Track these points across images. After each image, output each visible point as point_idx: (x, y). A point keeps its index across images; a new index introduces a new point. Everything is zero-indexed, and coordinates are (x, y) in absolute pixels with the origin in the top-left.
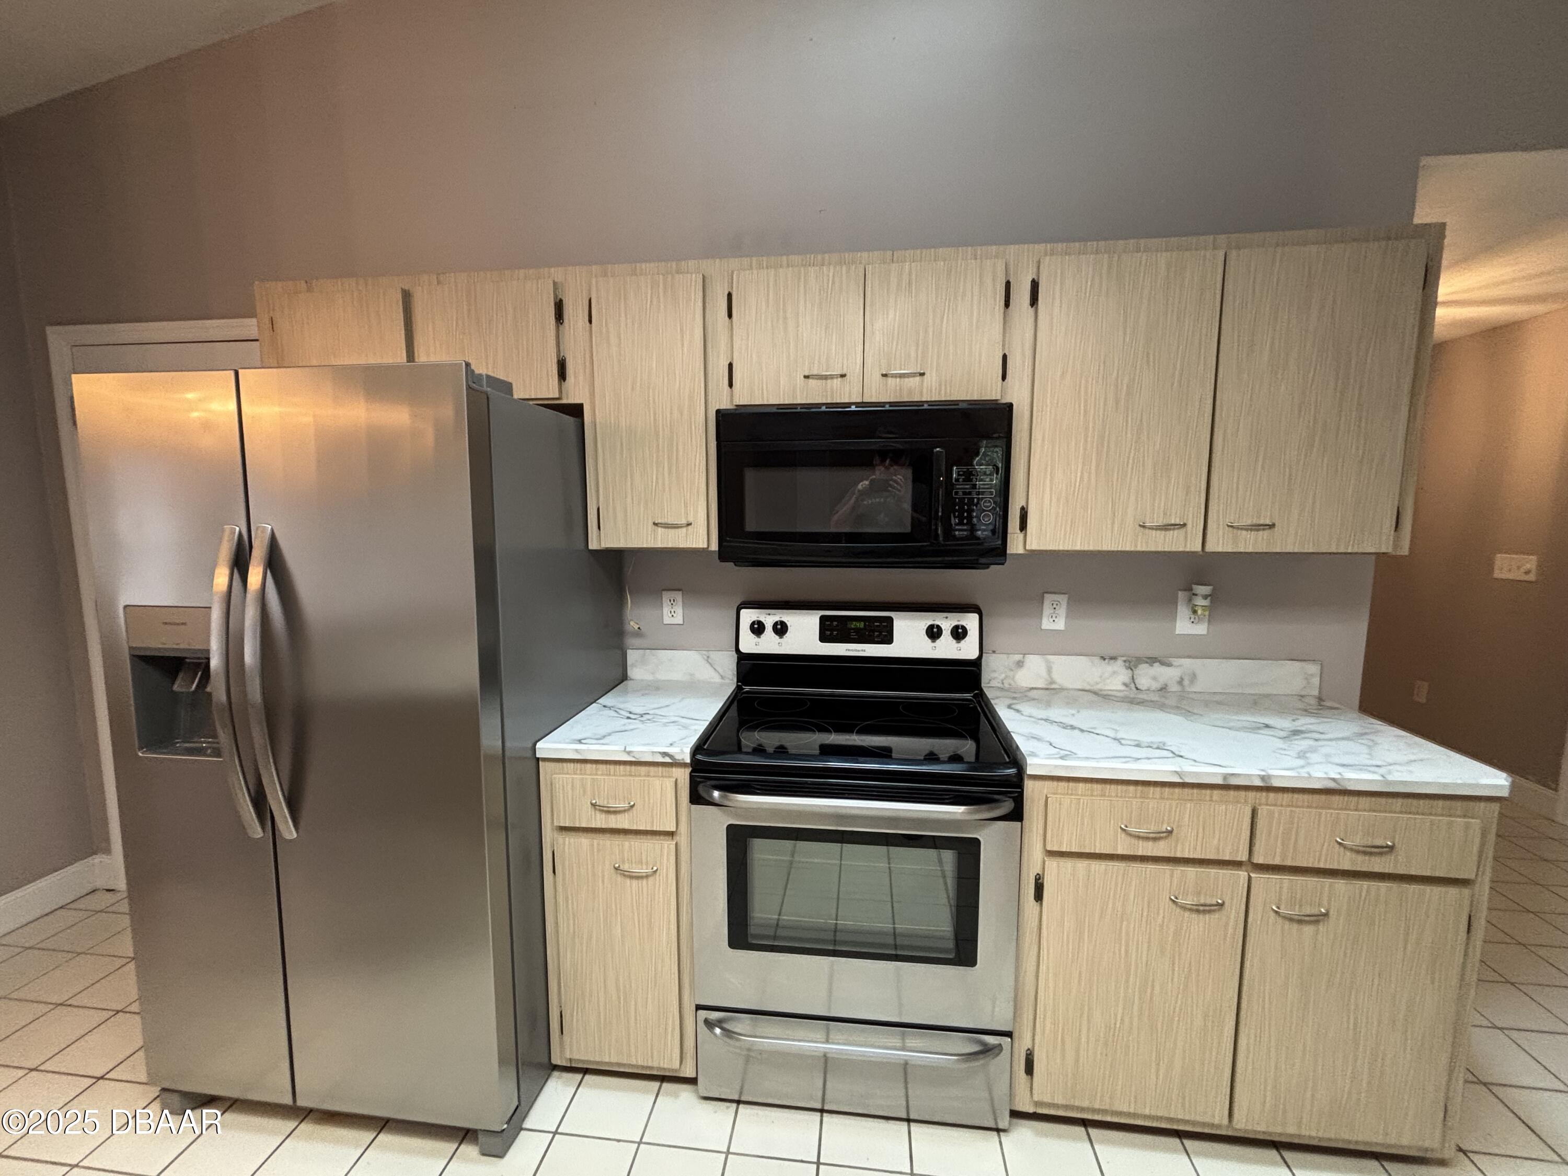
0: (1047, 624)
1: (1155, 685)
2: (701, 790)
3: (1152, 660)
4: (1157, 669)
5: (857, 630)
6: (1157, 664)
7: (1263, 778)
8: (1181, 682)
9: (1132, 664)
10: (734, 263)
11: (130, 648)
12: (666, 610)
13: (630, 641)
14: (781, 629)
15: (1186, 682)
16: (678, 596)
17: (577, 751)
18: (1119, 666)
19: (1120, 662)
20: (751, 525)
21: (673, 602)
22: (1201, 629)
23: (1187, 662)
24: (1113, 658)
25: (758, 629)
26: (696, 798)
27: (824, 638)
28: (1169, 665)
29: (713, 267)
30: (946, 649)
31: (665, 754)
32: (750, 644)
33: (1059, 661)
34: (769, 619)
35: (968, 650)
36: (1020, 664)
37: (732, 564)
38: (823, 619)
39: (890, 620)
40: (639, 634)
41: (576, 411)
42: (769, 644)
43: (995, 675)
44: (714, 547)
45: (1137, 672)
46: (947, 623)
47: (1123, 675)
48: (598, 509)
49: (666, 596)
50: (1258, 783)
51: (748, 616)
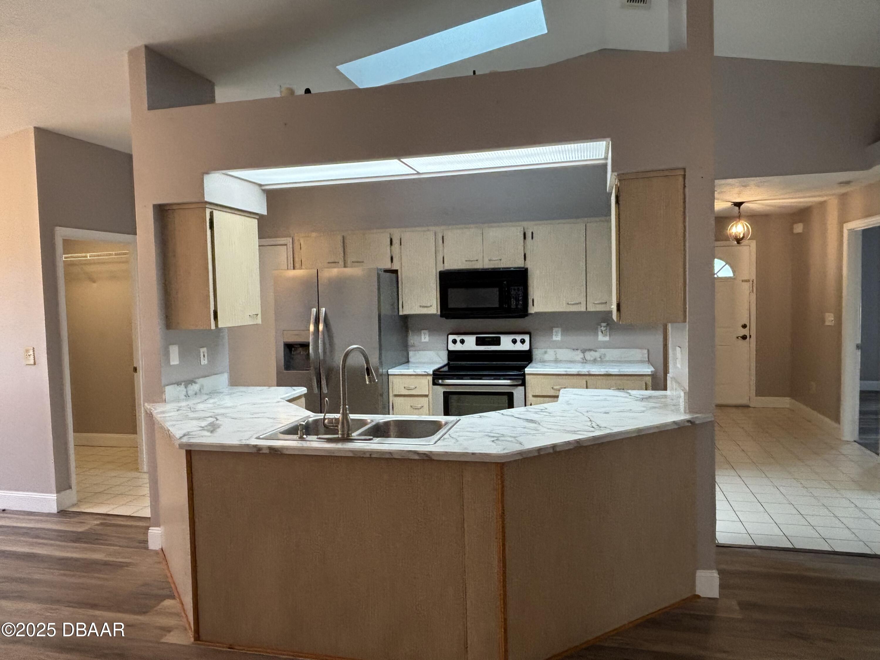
0: (555, 338)
1: (592, 359)
2: (436, 381)
3: (590, 350)
4: (592, 353)
5: (489, 341)
6: (592, 351)
7: (588, 372)
8: (600, 357)
9: (584, 351)
10: (443, 227)
11: (284, 342)
12: (423, 337)
13: (410, 349)
14: (462, 342)
15: (602, 357)
16: (426, 332)
17: (400, 372)
18: (579, 352)
19: (579, 351)
20: (451, 306)
21: (425, 334)
22: (607, 339)
23: (603, 350)
24: (577, 350)
25: (455, 342)
26: (434, 384)
27: (477, 344)
28: (596, 351)
29: (438, 229)
30: (519, 347)
31: (425, 372)
32: (452, 347)
33: (559, 351)
34: (458, 338)
35: (526, 347)
36: (546, 352)
37: (444, 318)
38: (477, 338)
39: (500, 338)
40: (413, 346)
41: (396, 272)
42: (458, 347)
43: (537, 357)
44: (439, 313)
45: (585, 354)
46: (518, 338)
47: (581, 355)
48: (403, 302)
49: (423, 332)
50: (587, 373)
51: (451, 337)
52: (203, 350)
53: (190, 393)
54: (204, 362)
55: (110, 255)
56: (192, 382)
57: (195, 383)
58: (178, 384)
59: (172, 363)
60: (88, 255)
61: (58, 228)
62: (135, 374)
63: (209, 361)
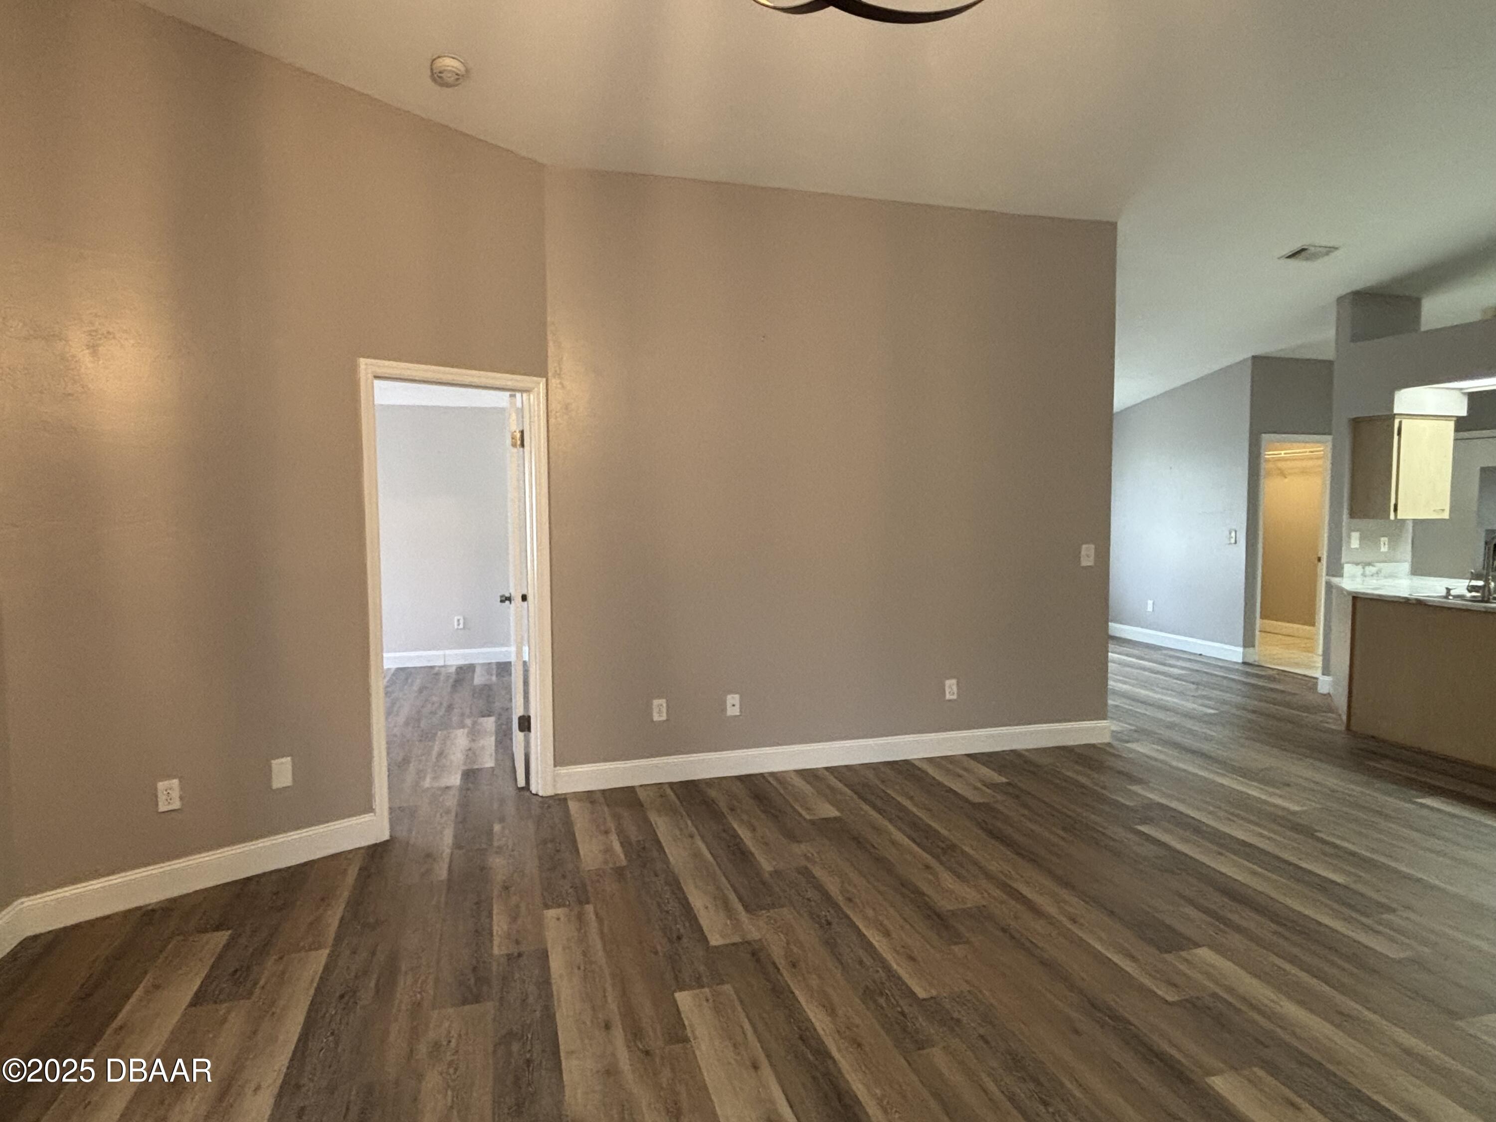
52: (1384, 540)
53: (1367, 573)
54: (1384, 549)
55: (1306, 452)
56: (1369, 564)
57: (1373, 566)
58: (1357, 564)
59: (1353, 546)
60: (1283, 452)
61: (1263, 435)
62: (1319, 564)
63: (1389, 548)
